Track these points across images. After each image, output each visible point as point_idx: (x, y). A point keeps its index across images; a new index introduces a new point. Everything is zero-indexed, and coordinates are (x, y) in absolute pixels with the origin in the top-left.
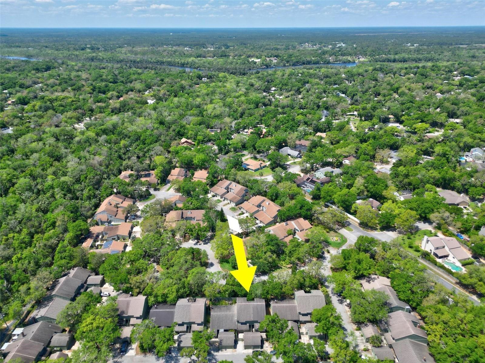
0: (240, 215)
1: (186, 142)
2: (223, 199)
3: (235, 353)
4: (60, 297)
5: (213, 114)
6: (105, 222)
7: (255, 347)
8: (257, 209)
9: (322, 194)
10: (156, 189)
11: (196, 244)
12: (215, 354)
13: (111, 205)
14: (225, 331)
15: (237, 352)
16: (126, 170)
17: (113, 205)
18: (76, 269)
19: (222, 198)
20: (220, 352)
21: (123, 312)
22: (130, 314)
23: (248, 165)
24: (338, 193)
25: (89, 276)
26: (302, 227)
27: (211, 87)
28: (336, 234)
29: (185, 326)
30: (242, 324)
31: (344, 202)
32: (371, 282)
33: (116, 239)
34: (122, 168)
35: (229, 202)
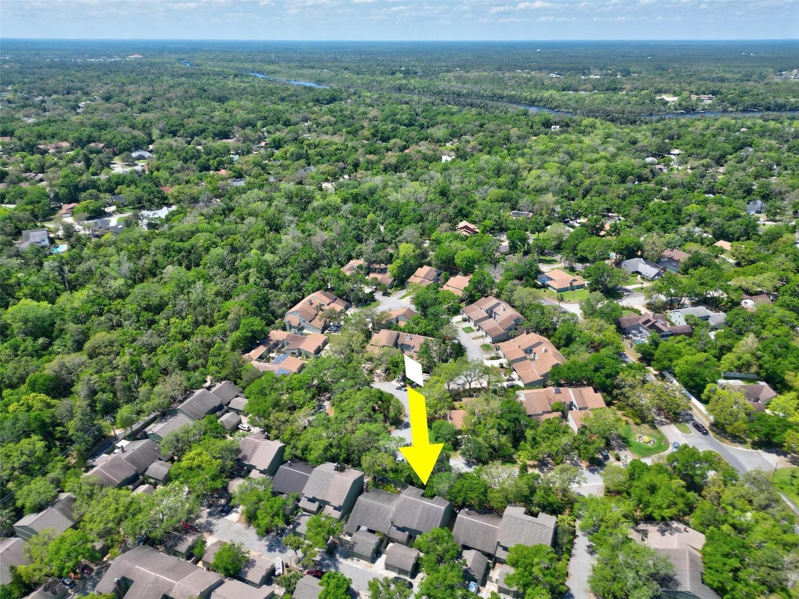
0: (492, 358)
1: (466, 227)
2: (477, 327)
3: (368, 570)
4: (186, 414)
5: (532, 186)
6: (294, 327)
7: (401, 571)
8: (523, 355)
9: (657, 353)
10: (386, 294)
11: (399, 388)
12: (341, 560)
13: (312, 304)
14: (370, 531)
15: (373, 569)
16: (358, 259)
17: (314, 306)
18: (223, 382)
19: (475, 325)
20: (349, 560)
21: (245, 458)
22: (252, 463)
23: (551, 279)
24: (686, 358)
25: (237, 396)
26: (584, 402)
27: (556, 142)
28: (651, 431)
29: (317, 504)
30: (399, 529)
31: (691, 375)
32: (667, 533)
33: (297, 354)
34: (354, 254)
35: (484, 334)
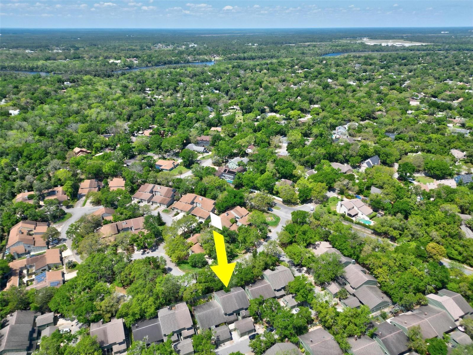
0: (175, 215)
1: (81, 151)
2: (151, 203)
3: (233, 344)
4: (12, 351)
5: (98, 119)
6: (22, 254)
7: (250, 332)
8: (191, 206)
10: (68, 207)
11: (143, 253)
12: (216, 351)
14: (216, 326)
15: (235, 342)
17: (25, 233)
18: (15, 314)
20: (220, 347)
21: (102, 343)
22: (110, 342)
23: (161, 166)
24: (259, 178)
25: (36, 317)
26: (241, 214)
28: (268, 215)
29: (176, 335)
30: (230, 315)
31: (266, 185)
33: (47, 269)
34: (15, 190)
35: (159, 205)
